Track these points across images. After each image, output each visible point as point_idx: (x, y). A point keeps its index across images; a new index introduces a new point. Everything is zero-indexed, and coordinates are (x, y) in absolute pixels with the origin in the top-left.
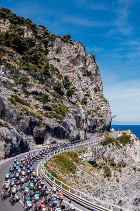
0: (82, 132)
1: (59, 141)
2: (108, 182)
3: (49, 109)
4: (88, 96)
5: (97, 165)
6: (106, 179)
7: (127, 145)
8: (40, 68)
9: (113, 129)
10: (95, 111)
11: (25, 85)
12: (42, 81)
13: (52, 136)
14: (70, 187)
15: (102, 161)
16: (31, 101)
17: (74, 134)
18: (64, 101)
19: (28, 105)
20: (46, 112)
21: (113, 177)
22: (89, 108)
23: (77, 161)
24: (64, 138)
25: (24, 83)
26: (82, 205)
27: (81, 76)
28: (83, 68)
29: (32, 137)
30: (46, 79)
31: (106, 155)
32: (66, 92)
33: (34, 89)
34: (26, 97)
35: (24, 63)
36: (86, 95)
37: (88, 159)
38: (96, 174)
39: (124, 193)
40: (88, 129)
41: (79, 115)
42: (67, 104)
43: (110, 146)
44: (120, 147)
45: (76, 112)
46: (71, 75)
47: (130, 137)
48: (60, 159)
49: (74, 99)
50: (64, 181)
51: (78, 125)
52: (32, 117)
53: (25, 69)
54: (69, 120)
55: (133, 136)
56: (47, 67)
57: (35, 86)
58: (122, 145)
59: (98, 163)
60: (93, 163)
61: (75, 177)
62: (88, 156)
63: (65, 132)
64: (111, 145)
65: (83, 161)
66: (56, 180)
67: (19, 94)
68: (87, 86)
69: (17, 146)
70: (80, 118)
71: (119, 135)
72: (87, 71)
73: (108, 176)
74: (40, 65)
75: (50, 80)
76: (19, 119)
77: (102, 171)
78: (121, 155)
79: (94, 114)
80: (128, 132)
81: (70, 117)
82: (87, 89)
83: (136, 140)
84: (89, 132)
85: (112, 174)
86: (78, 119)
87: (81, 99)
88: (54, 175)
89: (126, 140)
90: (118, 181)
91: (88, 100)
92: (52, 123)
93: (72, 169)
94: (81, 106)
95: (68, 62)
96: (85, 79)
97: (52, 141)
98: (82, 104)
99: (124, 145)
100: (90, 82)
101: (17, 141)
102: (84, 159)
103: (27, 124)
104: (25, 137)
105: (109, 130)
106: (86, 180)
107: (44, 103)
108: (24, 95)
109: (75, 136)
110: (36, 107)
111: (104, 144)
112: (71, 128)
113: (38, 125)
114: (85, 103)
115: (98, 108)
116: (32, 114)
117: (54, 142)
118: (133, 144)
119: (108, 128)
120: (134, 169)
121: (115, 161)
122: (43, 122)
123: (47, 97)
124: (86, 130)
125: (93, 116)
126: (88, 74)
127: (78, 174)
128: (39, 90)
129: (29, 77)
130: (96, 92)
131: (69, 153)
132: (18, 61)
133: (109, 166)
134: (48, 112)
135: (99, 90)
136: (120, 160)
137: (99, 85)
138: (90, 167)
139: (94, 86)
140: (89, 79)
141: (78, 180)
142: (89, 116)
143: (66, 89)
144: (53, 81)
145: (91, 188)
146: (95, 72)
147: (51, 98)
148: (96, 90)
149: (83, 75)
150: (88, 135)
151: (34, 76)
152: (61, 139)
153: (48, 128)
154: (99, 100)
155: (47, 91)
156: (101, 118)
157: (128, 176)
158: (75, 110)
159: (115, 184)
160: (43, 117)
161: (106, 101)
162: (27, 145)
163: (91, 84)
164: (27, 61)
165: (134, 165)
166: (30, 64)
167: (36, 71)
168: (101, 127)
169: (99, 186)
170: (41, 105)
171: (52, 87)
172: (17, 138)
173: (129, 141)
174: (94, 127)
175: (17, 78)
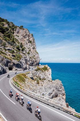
0: (28, 66)
1: (18, 69)
2: (38, 86)
3: (15, 56)
4: (30, 51)
5: (34, 79)
6: (37, 85)
7: (46, 71)
8: (11, 39)
9: (40, 65)
10: (33, 57)
11: (5, 46)
12: (12, 45)
13: (16, 67)
14: (23, 88)
15: (36, 77)
16: (7, 53)
17: (24, 66)
18: (20, 53)
19: (6, 54)
20: (13, 57)
21: (40, 84)
22: (31, 56)
23: (26, 78)
24: (20, 68)
25: (4, 45)
26: (28, 95)
27: (27, 42)
28: (28, 40)
29: (7, 68)
30: (13, 44)
31: (37, 75)
32: (21, 49)
33: (8, 48)
34: (5, 51)
35: (4, 38)
36: (29, 51)
37: (30, 77)
38: (33, 83)
39: (45, 91)
40: (30, 64)
41: (26, 59)
42: (21, 54)
43: (39, 72)
44: (43, 72)
45: (25, 58)
46: (23, 42)
47: (47, 68)
48: (19, 77)
49: (24, 52)
50: (21, 85)
51: (26, 63)
52: (8, 59)
53: (5, 40)
54: (23, 61)
55: (48, 68)
56: (14, 39)
57: (9, 47)
58: (44, 71)
59: (34, 78)
60: (32, 78)
61: (25, 84)
62: (30, 75)
63: (21, 65)
64: (39, 71)
65: (28, 77)
66: (17, 85)
67: (2, 50)
68: (30, 47)
69: (2, 71)
70: (27, 60)
71: (43, 67)
72: (30, 41)
73: (38, 83)
74: (11, 38)
75: (15, 44)
76: (2, 60)
77: (36, 82)
78: (43, 75)
79: (33, 58)
80: (47, 66)
81: (23, 59)
82: (30, 48)
83: (50, 69)
84: (30, 65)
85: (40, 83)
86: (26, 60)
87: (27, 52)
88: (17, 83)
89: (45, 69)
90: (42, 86)
91: (30, 53)
92: (16, 62)
93: (24, 81)
94: (27, 55)
95: (22, 37)
96: (29, 44)
97: (16, 69)
98: (28, 54)
99: (45, 71)
100: (31, 45)
101: (2, 69)
102: (29, 77)
103: (6, 62)
104: (5, 67)
105: (38, 65)
106: (29, 85)
107: (13, 54)
108: (4, 50)
109: (25, 67)
110: (9, 55)
111: (36, 70)
112: (23, 64)
113: (10, 63)
114: (29, 54)
115: (34, 56)
116: (8, 58)
117: (17, 70)
118: (48, 71)
119: (38, 64)
120: (49, 81)
121: (41, 78)
122: (12, 61)
123: (14, 51)
124: (29, 65)
125: (32, 59)
126: (30, 42)
127: (26, 83)
128: (10, 49)
129: (6, 43)
130: (33, 49)
131: (22, 74)
132: (2, 36)
133: (39, 80)
134: (14, 57)
135: (35, 49)
136: (43, 77)
137: (35, 46)
138: (31, 80)
139: (33, 47)
140: (31, 44)
141: (26, 85)
142: (31, 59)
143: (21, 48)
144: (16, 45)
145: (31, 88)
146: (33, 41)
147: (15, 51)
148: (33, 48)
149: (28, 42)
150: (30, 67)
151: (9, 43)
152: (19, 68)
153: (14, 64)
154: (35, 52)
155: (14, 49)
156: (35, 60)
157: (46, 84)
158: (25, 56)
159: (41, 87)
160: (12, 59)
161: (37, 53)
162: (6, 71)
163: (32, 46)
164: (6, 37)
165: (49, 79)
166: (7, 38)
167: (9, 41)
168: (35, 64)
169: (35, 88)
170: (11, 54)
171: (16, 47)
172: (2, 68)
173: (47, 69)
174: (33, 64)
175: (2, 43)
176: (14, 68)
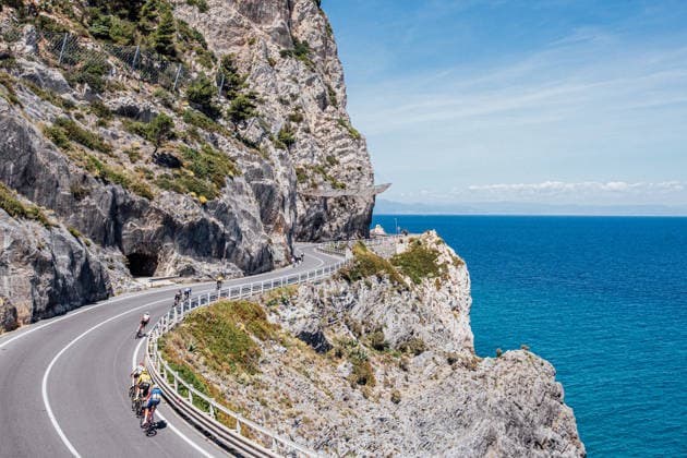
0: (279, 239)
1: (204, 267)
2: (363, 404)
3: (175, 163)
4: (299, 120)
5: (328, 347)
6: (357, 393)
7: (424, 280)
8: (145, 31)
9: (379, 230)
10: (321, 170)
11: (97, 88)
12: (151, 75)
13: (184, 251)
14: (239, 417)
15: (343, 332)
16: (115, 137)
17: (253, 245)
18: (221, 139)
19: (107, 150)
20: (162, 172)
21: (379, 388)
22: (301, 157)
23: (262, 334)
24: (220, 257)
25: (95, 81)
27: (276, 55)
28: (282, 32)
29: (117, 253)
30: (164, 66)
31: (356, 315)
32: (226, 107)
33: (125, 99)
34: (101, 124)
35: (96, 18)
36: (292, 118)
37: (299, 326)
38: (325, 377)
39: (417, 442)
40: (299, 229)
41: (269, 182)
42: (230, 148)
43: (369, 286)
44: (402, 289)
45: (259, 174)
46: (242, 53)
47: (435, 254)
48: (206, 325)
49: (252, 133)
50: (221, 398)
51: (267, 216)
52: (120, 190)
53: (97, 36)
54: (238, 198)
55: (446, 253)
56: (167, 29)
57: (129, 91)
58: (408, 280)
59: (329, 339)
60: (314, 340)
61: (257, 385)
62: (301, 315)
63: (224, 238)
64: (373, 279)
65: (281, 333)
66: (194, 396)
67: (79, 117)
68: (294, 89)
69: (70, 282)
70: (271, 190)
71: (401, 249)
72: (295, 41)
73: (363, 381)
74: (143, 21)
75: (176, 69)
76: (77, 196)
77: (345, 367)
78: (405, 313)
79: (319, 178)
80: (431, 239)
81: (239, 190)
82: (294, 97)
83: (457, 264)
84: (301, 237)
85: (378, 375)
86: (266, 196)
87: (275, 130)
88: (190, 378)
89: (422, 264)
90: (396, 400)
91: (298, 135)
92: (184, 208)
93: (247, 359)
94: (274, 153)
95: (234, 11)
96: (287, 67)
97: (182, 266)
98: (278, 146)
99: (418, 282)
100: (304, 75)
101: (72, 266)
102: (286, 326)
103: (104, 212)
104: (95, 254)
105: (365, 234)
106: (292, 395)
107: (158, 144)
108: (92, 119)
109: (255, 250)
110: (133, 156)
111: (348, 276)
112: (245, 226)
113: (138, 214)
114: (290, 143)
115: (332, 161)
116: (120, 180)
117: (190, 271)
118: (446, 277)
119: (362, 226)
120: (451, 361)
121: (388, 335)
122: (153, 204)
123: (166, 124)
124: (290, 233)
125: (315, 186)
126: (299, 50)
127: (266, 374)
128: (141, 104)
129: (111, 61)
130: (324, 108)
131: (236, 307)
132: (77, 11)
133: (367, 351)
134: (169, 171)
135: (334, 103)
136: (403, 332)
137: (333, 85)
138: (307, 352)
139: (318, 88)
140: (302, 67)
141: (267, 395)
142: (302, 187)
143: (229, 98)
144: (186, 73)
145: (307, 421)
146: (320, 43)
147: (180, 126)
148: (324, 101)
149: (283, 55)
150: (299, 247)
151: (128, 59)
152: (210, 261)
153: (169, 225)
154: (335, 132)
155: (168, 106)
156: (340, 193)
157: (430, 384)
158: (257, 165)
159: (386, 409)
160: (154, 190)
161: (356, 138)
162: (104, 281)
163: (309, 82)
164: (104, 11)
165: (449, 348)
166: (115, 19)
167: (132, 42)
168: (341, 220)
169: (335, 417)
170: (148, 150)
171: (183, 93)
172: (72, 255)
173: (434, 269)
174: (319, 221)
175: (73, 63)
176: (172, 259)
